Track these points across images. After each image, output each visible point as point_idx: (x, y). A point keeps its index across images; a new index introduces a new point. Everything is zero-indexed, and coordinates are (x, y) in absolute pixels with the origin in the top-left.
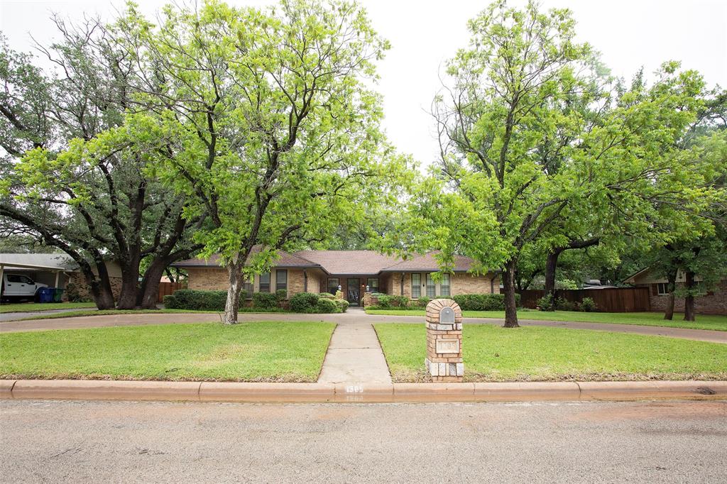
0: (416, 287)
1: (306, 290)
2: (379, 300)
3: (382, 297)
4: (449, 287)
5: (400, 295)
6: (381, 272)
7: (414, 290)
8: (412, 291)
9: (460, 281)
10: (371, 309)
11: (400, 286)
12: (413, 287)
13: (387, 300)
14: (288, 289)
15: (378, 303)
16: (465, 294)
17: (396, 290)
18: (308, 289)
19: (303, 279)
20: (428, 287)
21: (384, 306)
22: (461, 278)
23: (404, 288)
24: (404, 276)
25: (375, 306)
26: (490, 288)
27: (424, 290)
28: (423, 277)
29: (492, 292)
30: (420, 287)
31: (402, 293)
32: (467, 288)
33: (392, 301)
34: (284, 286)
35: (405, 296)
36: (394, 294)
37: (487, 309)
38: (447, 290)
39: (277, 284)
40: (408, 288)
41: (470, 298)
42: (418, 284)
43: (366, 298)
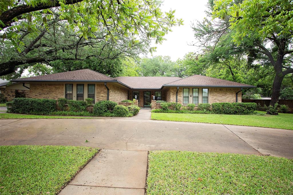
0: (186, 97)
1: (108, 99)
2: (162, 106)
3: (163, 103)
4: (207, 97)
5: (175, 102)
6: (163, 87)
7: (185, 99)
8: (183, 100)
9: (215, 94)
10: (156, 112)
11: (175, 97)
12: (184, 97)
13: (167, 105)
14: (96, 99)
15: (161, 107)
16: (218, 102)
17: (172, 99)
18: (110, 98)
19: (106, 90)
20: (194, 97)
21: (164, 110)
22: (216, 92)
23: (178, 97)
24: (178, 90)
25: (158, 110)
26: (235, 98)
27: (191, 99)
28: (191, 90)
29: (237, 101)
30: (188, 97)
31: (177, 101)
32: (220, 98)
33: (170, 106)
34: (93, 96)
35: (178, 103)
36: (171, 102)
37: (235, 113)
38: (206, 99)
39: (88, 94)
40: (180, 97)
41: (223, 106)
42: (187, 95)
43: (153, 103)
